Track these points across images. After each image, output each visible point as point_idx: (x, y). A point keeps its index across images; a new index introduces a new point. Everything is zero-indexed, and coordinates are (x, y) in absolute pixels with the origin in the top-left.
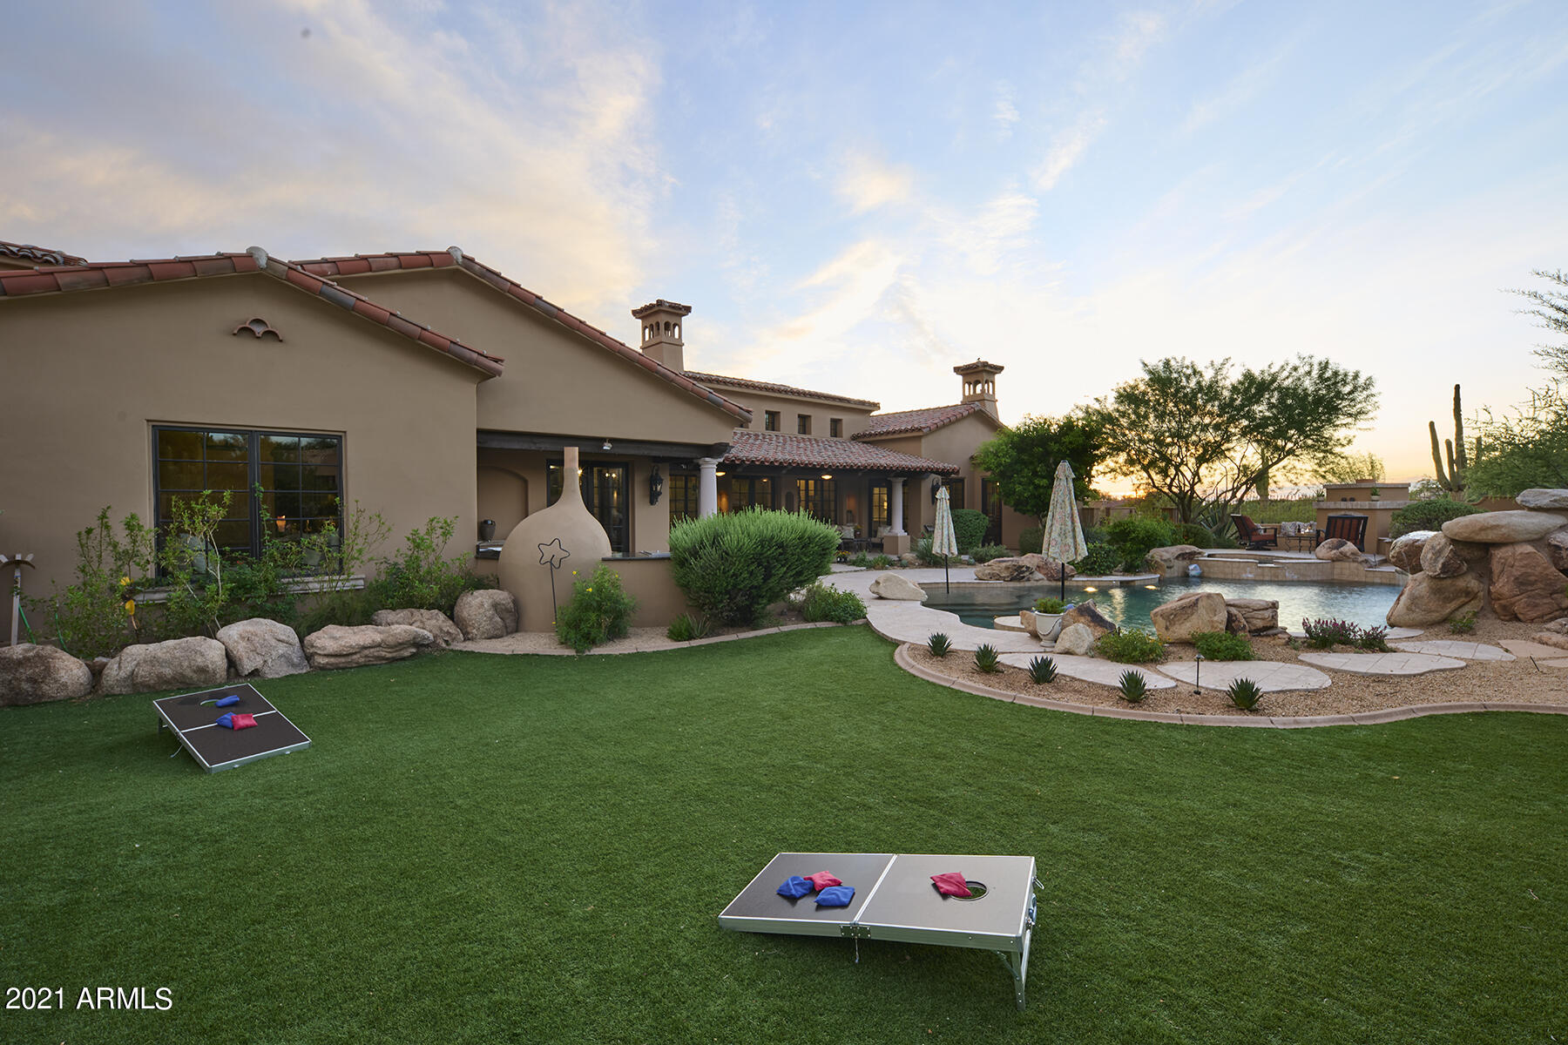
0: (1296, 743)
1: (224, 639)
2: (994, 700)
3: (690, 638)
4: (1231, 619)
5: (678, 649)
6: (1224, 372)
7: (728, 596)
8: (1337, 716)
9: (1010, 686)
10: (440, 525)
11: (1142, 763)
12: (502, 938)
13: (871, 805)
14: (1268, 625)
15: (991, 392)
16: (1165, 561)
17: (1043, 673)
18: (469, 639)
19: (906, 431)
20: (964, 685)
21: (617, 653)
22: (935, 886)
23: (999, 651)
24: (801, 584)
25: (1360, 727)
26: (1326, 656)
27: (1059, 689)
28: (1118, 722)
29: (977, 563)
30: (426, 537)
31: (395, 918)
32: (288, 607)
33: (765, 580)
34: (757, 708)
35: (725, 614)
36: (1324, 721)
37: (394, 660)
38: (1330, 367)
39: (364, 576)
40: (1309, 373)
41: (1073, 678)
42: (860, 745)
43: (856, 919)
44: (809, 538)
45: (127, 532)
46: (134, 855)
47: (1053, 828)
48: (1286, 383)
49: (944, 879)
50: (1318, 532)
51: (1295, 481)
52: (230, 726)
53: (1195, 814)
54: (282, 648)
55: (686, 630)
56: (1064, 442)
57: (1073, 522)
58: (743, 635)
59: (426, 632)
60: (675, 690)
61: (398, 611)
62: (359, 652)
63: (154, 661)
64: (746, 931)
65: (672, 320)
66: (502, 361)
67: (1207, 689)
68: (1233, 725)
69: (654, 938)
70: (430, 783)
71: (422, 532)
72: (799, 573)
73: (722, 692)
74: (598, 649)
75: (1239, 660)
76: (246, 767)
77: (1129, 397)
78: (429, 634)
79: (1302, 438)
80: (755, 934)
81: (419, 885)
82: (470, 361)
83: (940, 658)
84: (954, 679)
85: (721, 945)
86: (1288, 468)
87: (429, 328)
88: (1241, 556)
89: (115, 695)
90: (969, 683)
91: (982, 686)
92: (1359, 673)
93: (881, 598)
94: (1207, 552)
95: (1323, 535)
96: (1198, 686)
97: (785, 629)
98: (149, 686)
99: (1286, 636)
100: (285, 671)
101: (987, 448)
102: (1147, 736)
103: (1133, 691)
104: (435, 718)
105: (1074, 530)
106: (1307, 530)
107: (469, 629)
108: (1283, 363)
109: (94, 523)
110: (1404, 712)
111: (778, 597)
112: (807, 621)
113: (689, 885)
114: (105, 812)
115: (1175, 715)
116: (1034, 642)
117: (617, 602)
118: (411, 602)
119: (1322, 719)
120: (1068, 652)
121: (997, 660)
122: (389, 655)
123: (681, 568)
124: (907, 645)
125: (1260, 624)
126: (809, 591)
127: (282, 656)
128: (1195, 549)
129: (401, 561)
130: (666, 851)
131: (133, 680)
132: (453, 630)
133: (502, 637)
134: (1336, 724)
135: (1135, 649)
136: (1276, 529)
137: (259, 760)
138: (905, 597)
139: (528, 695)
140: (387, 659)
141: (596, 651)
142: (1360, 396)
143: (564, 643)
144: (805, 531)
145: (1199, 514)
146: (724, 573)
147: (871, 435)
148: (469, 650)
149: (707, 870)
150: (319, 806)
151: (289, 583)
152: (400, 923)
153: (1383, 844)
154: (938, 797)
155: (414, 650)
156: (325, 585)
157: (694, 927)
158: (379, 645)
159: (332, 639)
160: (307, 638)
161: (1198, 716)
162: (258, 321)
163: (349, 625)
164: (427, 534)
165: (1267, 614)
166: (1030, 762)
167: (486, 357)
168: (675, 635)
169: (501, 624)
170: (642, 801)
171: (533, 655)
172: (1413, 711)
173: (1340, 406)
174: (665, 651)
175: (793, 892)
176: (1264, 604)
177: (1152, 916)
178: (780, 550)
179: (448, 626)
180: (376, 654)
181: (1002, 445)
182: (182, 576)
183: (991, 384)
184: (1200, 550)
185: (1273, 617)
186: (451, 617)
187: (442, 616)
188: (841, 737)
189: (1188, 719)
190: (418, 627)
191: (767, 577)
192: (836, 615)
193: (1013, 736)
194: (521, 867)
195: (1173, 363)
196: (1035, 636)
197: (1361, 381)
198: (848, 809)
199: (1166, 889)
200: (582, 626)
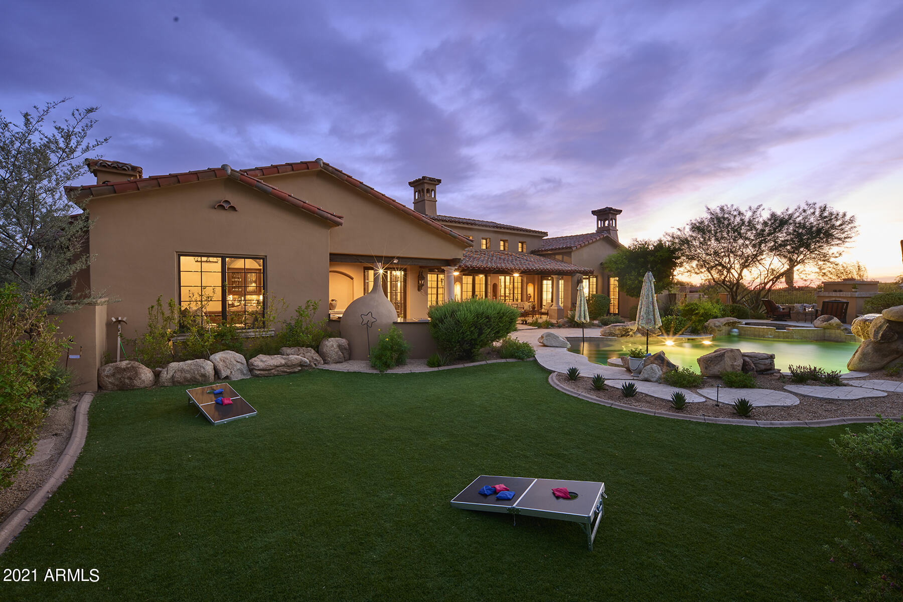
0: (768, 435)
1: (214, 361)
2: (601, 405)
3: (439, 366)
4: (745, 364)
5: (433, 371)
6: (758, 213)
7: (459, 344)
8: (798, 421)
9: (611, 398)
10: (312, 304)
11: (676, 442)
12: (353, 504)
13: (528, 456)
14: (768, 368)
15: (614, 225)
16: (717, 327)
17: (629, 392)
18: (326, 363)
19: (563, 248)
20: (584, 396)
21: (401, 372)
22: (554, 493)
23: (606, 378)
24: (499, 338)
25: (810, 428)
26: (801, 387)
27: (638, 401)
28: (668, 419)
29: (603, 326)
30: (305, 310)
31: (306, 493)
32: (240, 345)
33: (479, 336)
34: (473, 405)
35: (457, 353)
36: (789, 424)
37: (291, 373)
38: (827, 210)
39: (274, 329)
40: (814, 213)
41: (647, 395)
42: (525, 425)
43: (514, 505)
44: (503, 313)
45: (170, 308)
46: (189, 460)
47: (621, 472)
48: (798, 220)
49: (557, 490)
50: (817, 311)
51: (805, 278)
52: (221, 403)
53: (699, 469)
54: (239, 366)
55: (437, 361)
56: (657, 256)
57: (653, 306)
58: (466, 365)
59: (306, 359)
60: (430, 394)
61: (292, 348)
62: (274, 369)
63: (182, 370)
64: (463, 508)
65: (430, 188)
66: (343, 218)
67: (723, 403)
68: (734, 424)
69: (421, 509)
70: (314, 435)
71: (303, 308)
72: (498, 332)
73: (455, 395)
74: (391, 370)
75: (747, 388)
76: (229, 423)
77: (698, 228)
78: (307, 360)
79: (808, 253)
80: (467, 510)
81: (314, 480)
82: (327, 218)
83: (573, 381)
84: (580, 393)
85: (451, 514)
86: (800, 271)
87: (307, 202)
88: (767, 325)
89: (165, 386)
90: (588, 395)
91: (594, 397)
92: (818, 397)
93: (545, 346)
94: (744, 321)
95: (819, 313)
96: (717, 401)
97: (489, 362)
98: (180, 383)
99: (778, 375)
100: (240, 377)
101: (611, 259)
102: (683, 428)
103: (679, 403)
104: (313, 403)
105: (654, 311)
106: (810, 309)
107: (326, 358)
108: (796, 208)
109: (155, 304)
110: (838, 421)
111: (486, 345)
112: (502, 358)
113: (437, 487)
114: (173, 441)
115: (701, 417)
116: (628, 374)
117: (400, 346)
118: (298, 344)
119: (787, 423)
120: (646, 380)
121: (605, 383)
122: (288, 371)
123: (434, 328)
124: (556, 373)
125: (763, 367)
126: (504, 341)
127: (239, 369)
128: (737, 320)
129: (293, 323)
130: (426, 471)
131: (173, 379)
132: (319, 358)
133: (342, 362)
134: (795, 426)
135: (684, 380)
136: (790, 308)
137: (235, 421)
138: (558, 346)
139: (356, 393)
140: (288, 372)
141: (389, 371)
142: (847, 227)
143: (374, 367)
144: (501, 309)
145: (742, 298)
146: (457, 331)
147: (542, 251)
148: (326, 369)
149: (446, 481)
150: (265, 443)
151: (240, 333)
152: (308, 495)
153: (800, 489)
154: (563, 454)
155: (300, 368)
156: (257, 333)
157: (439, 505)
158: (284, 366)
159: (262, 361)
160: (250, 361)
161: (715, 418)
162: (227, 202)
163: (269, 354)
164: (306, 308)
165: (768, 361)
166: (615, 439)
167: (335, 216)
168: (431, 364)
169: (342, 356)
170: (414, 448)
171: (358, 372)
172: (844, 420)
173: (834, 234)
174: (425, 372)
175: (486, 492)
176: (766, 356)
177: (664, 516)
178: (487, 320)
179: (316, 356)
180: (282, 370)
181: (619, 257)
182: (194, 329)
183: (614, 221)
184: (740, 320)
185: (771, 363)
186: (317, 352)
187: (313, 351)
188: (516, 421)
189: (708, 419)
190: (302, 356)
191: (480, 334)
192: (518, 355)
193: (608, 424)
194: (359, 475)
195: (725, 208)
196: (629, 370)
197: (847, 218)
198: (516, 457)
199: (674, 504)
200: (383, 358)
